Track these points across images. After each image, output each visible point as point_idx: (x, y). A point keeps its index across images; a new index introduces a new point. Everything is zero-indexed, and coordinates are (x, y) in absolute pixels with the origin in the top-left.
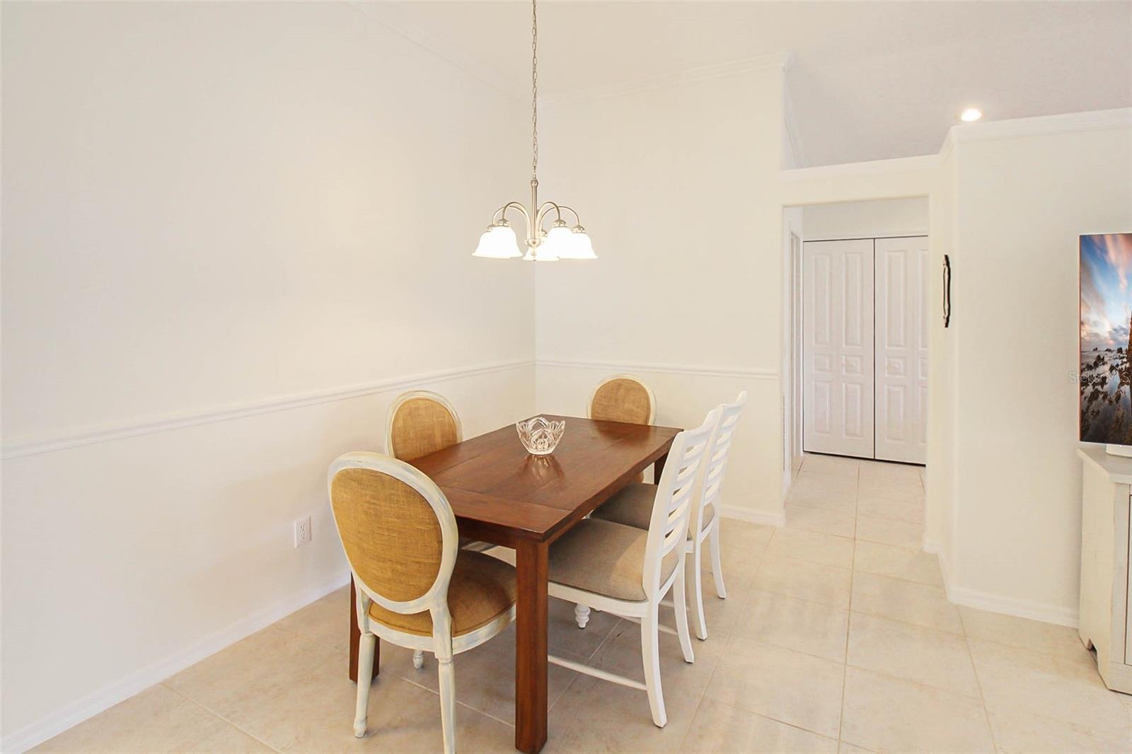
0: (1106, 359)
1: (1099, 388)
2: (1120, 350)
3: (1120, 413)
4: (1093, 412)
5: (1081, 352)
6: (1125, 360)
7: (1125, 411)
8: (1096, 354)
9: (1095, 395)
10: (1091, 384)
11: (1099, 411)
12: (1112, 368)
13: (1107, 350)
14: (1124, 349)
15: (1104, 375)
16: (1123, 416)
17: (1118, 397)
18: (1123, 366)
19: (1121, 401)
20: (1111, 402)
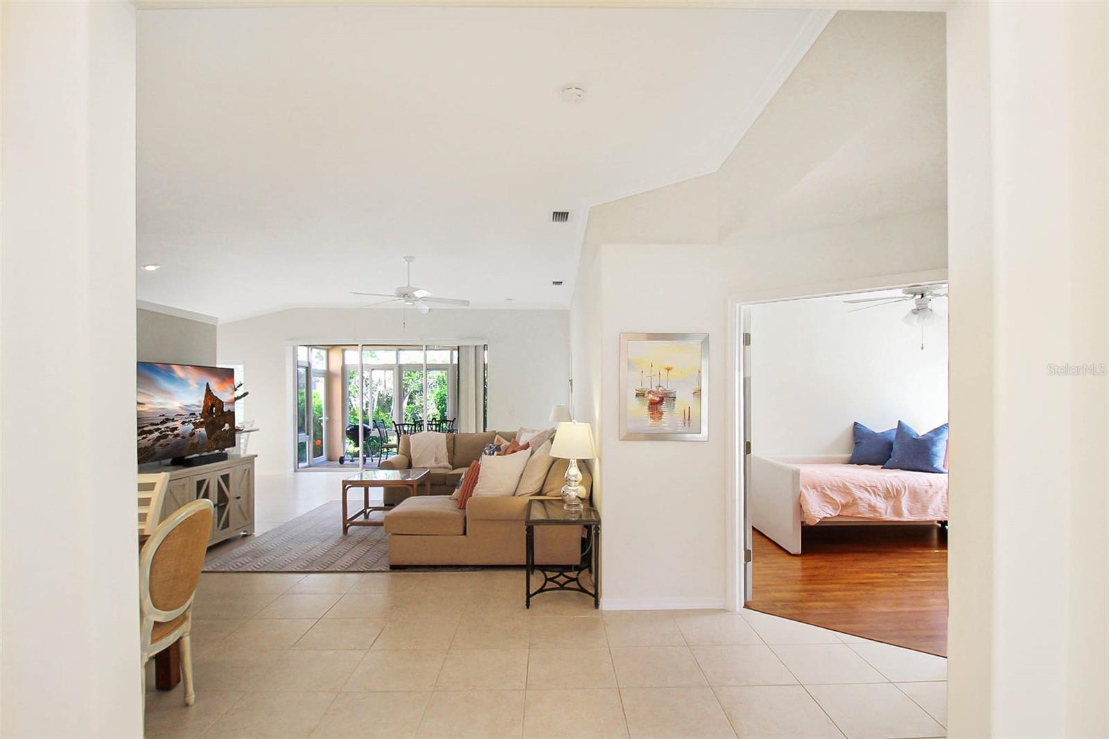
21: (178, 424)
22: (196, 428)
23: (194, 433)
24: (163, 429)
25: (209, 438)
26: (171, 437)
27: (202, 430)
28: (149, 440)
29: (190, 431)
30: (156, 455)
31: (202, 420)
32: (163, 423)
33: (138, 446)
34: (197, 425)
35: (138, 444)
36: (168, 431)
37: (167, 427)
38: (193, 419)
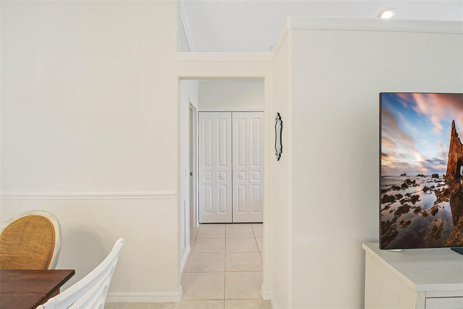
0: (417, 182)
1: (410, 204)
2: (436, 176)
3: (438, 224)
4: (402, 222)
5: (381, 177)
6: (443, 183)
7: (445, 221)
8: (405, 178)
9: (404, 209)
10: (398, 201)
11: (409, 222)
12: (425, 189)
13: (419, 175)
14: (441, 175)
15: (416, 194)
16: (442, 225)
17: (435, 211)
18: (441, 188)
19: (439, 214)
20: (425, 215)
21: (418, 190)
22: (439, 201)
23: (437, 210)
24: (404, 197)
25: (455, 223)
26: (412, 211)
27: (446, 206)
28: (391, 211)
29: (432, 205)
30: (397, 237)
31: (446, 187)
32: (404, 186)
33: (380, 218)
34: (441, 196)
35: (381, 215)
36: (409, 201)
37: (408, 195)
38: (436, 185)
